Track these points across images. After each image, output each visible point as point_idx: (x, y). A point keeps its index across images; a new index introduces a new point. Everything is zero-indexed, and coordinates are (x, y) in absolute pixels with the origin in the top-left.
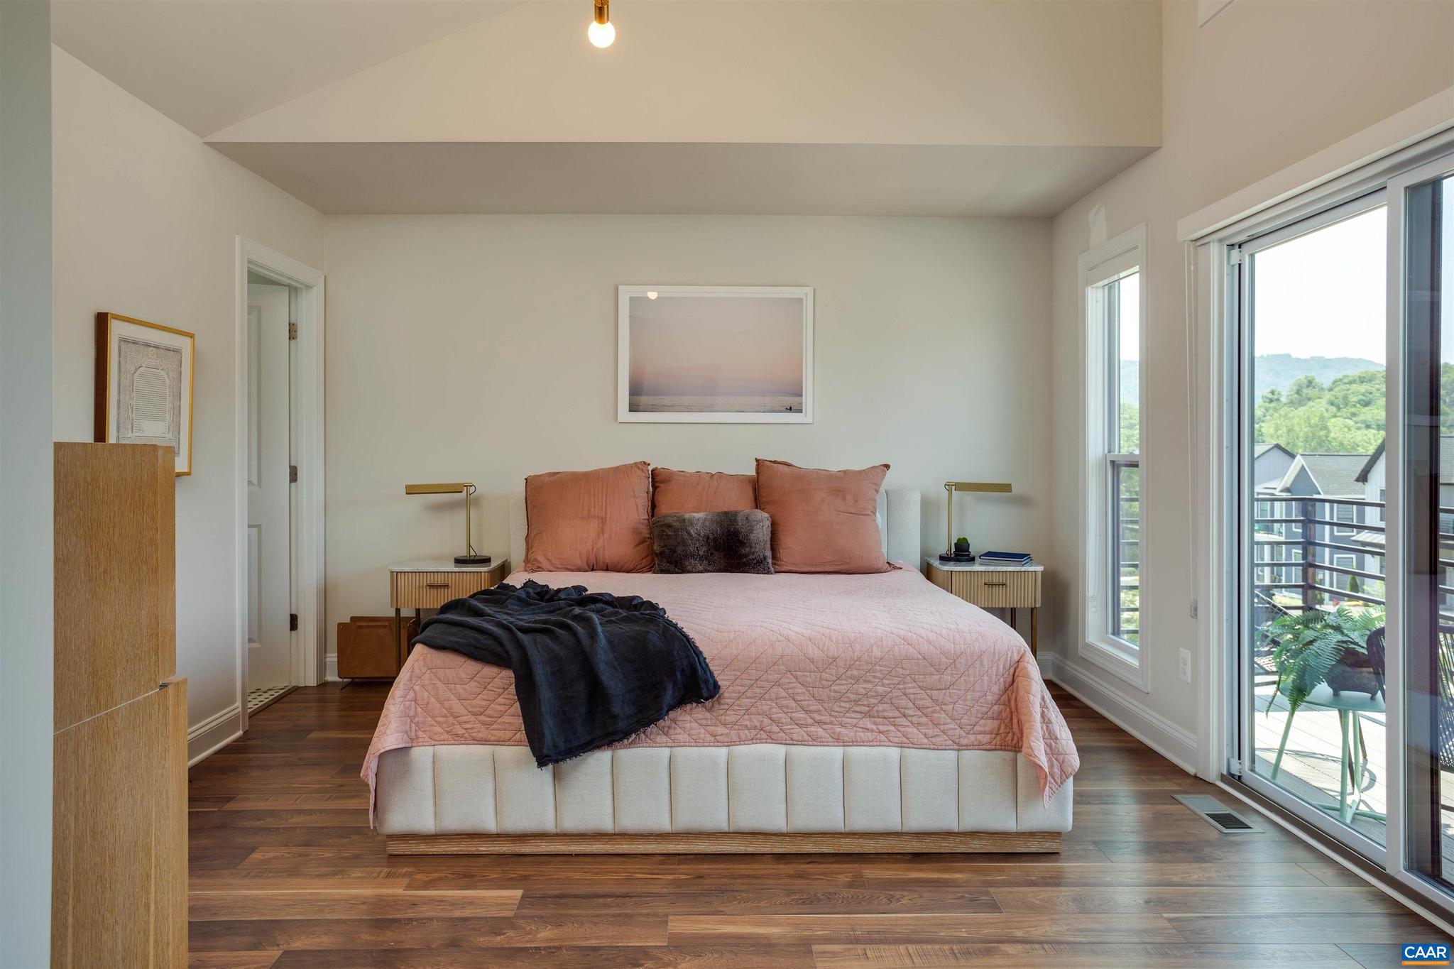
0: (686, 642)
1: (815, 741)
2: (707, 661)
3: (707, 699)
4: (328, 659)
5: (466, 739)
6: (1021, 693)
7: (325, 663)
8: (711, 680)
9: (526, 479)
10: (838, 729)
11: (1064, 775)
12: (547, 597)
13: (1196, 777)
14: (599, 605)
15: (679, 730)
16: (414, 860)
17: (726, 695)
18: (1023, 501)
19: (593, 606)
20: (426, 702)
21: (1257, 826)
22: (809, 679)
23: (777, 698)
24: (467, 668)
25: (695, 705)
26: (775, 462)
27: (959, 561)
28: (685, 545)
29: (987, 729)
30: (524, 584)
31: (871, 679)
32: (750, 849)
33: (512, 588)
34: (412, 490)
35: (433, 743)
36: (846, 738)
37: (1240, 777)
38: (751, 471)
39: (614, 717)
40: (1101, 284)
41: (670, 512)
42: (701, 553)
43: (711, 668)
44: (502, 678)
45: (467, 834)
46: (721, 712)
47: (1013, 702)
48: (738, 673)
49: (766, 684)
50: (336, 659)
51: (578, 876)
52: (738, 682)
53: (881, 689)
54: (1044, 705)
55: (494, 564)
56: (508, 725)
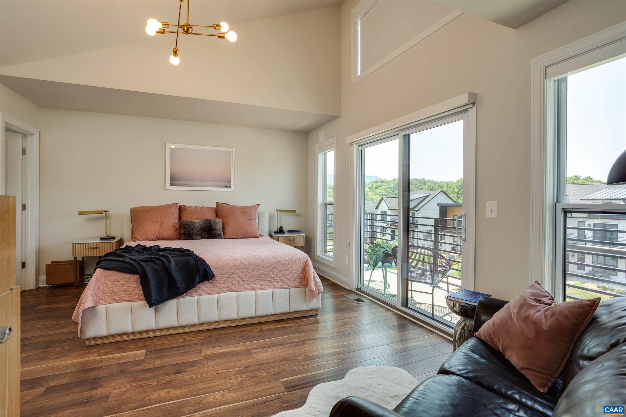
0: (203, 262)
1: (246, 290)
2: (210, 267)
3: (210, 280)
4: (40, 278)
5: (120, 301)
6: (307, 270)
7: (39, 280)
8: (212, 273)
9: (131, 209)
10: (253, 285)
11: (319, 292)
12: (147, 250)
13: (349, 290)
14: (168, 251)
15: (201, 290)
16: (97, 346)
17: (217, 278)
18: (299, 215)
19: (166, 252)
20: (103, 289)
21: (366, 301)
22: (244, 271)
23: (234, 278)
24: (120, 275)
25: (206, 282)
26: (223, 203)
27: (281, 233)
28: (193, 230)
29: (298, 281)
30: (136, 246)
31: (263, 269)
32: (225, 325)
33: (131, 247)
34: (81, 213)
35: (106, 303)
36: (256, 288)
37: (360, 289)
38: (215, 207)
39: (178, 288)
40: (322, 153)
41: (187, 220)
42: (199, 233)
43: (212, 269)
44: (134, 278)
45: (120, 334)
46: (215, 283)
47: (305, 273)
48: (221, 271)
49: (230, 273)
50: (45, 278)
51: (166, 342)
52: (221, 273)
53: (266, 272)
54: (314, 274)
55: (117, 240)
56: (137, 294)
